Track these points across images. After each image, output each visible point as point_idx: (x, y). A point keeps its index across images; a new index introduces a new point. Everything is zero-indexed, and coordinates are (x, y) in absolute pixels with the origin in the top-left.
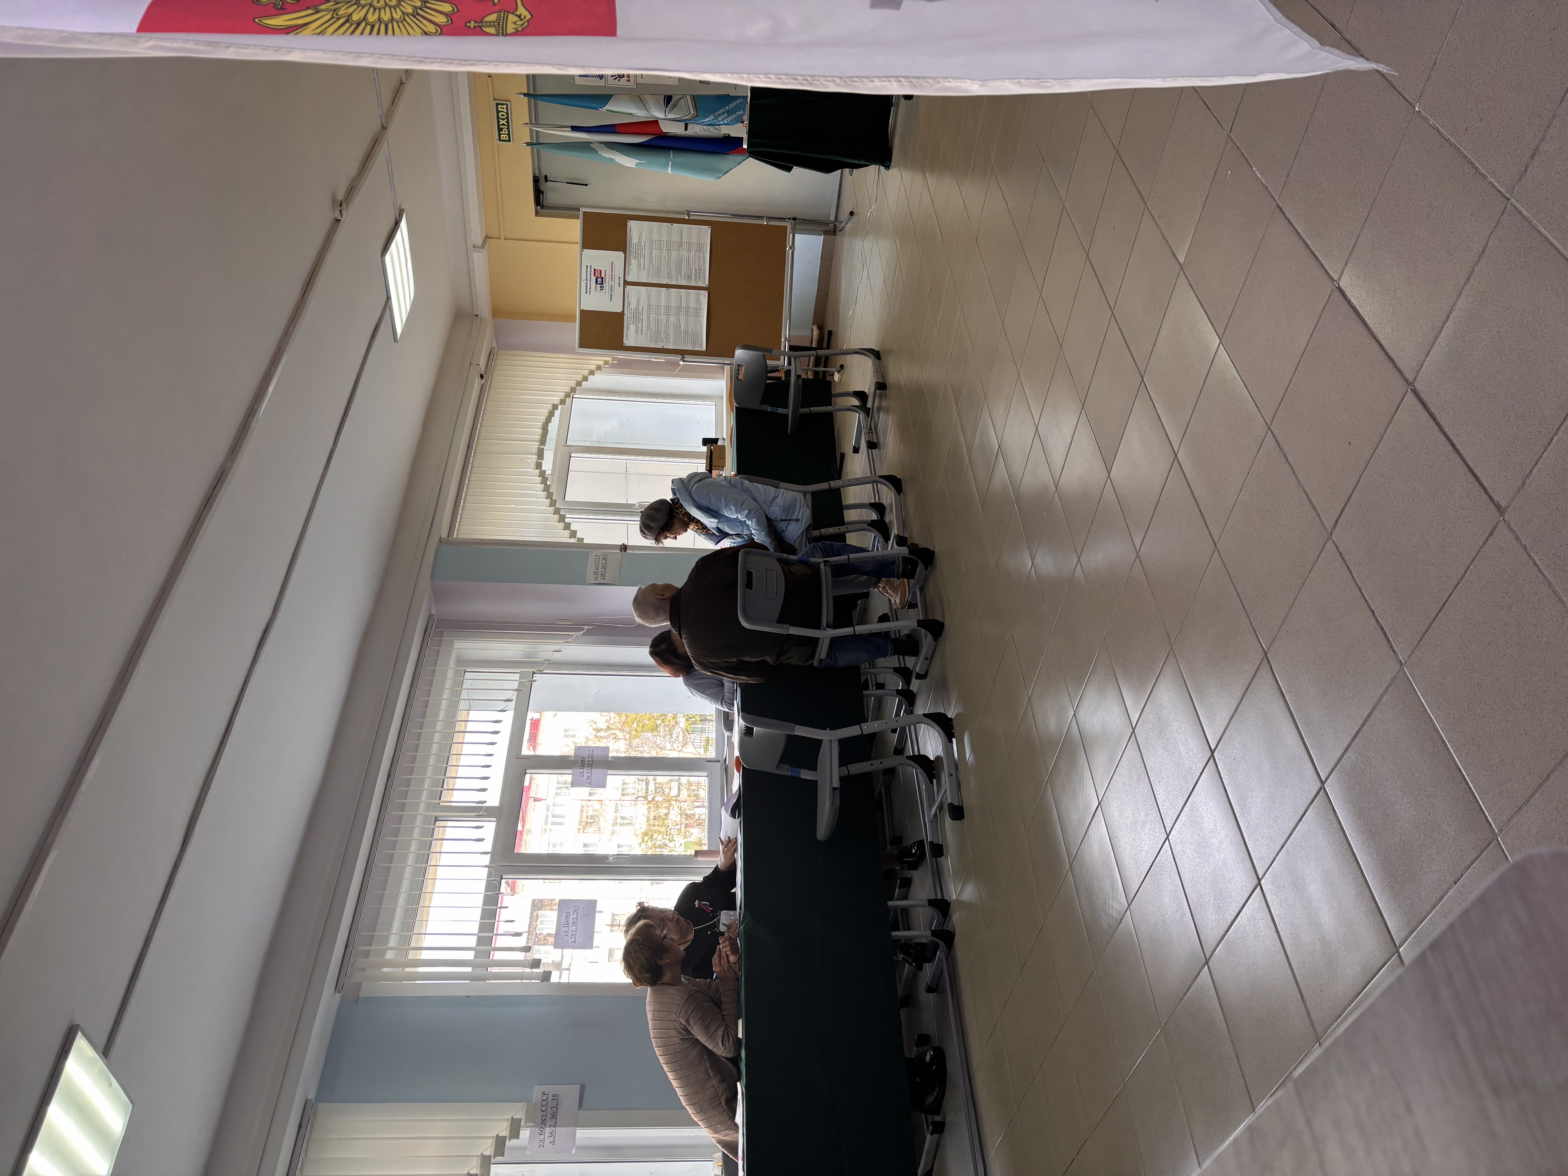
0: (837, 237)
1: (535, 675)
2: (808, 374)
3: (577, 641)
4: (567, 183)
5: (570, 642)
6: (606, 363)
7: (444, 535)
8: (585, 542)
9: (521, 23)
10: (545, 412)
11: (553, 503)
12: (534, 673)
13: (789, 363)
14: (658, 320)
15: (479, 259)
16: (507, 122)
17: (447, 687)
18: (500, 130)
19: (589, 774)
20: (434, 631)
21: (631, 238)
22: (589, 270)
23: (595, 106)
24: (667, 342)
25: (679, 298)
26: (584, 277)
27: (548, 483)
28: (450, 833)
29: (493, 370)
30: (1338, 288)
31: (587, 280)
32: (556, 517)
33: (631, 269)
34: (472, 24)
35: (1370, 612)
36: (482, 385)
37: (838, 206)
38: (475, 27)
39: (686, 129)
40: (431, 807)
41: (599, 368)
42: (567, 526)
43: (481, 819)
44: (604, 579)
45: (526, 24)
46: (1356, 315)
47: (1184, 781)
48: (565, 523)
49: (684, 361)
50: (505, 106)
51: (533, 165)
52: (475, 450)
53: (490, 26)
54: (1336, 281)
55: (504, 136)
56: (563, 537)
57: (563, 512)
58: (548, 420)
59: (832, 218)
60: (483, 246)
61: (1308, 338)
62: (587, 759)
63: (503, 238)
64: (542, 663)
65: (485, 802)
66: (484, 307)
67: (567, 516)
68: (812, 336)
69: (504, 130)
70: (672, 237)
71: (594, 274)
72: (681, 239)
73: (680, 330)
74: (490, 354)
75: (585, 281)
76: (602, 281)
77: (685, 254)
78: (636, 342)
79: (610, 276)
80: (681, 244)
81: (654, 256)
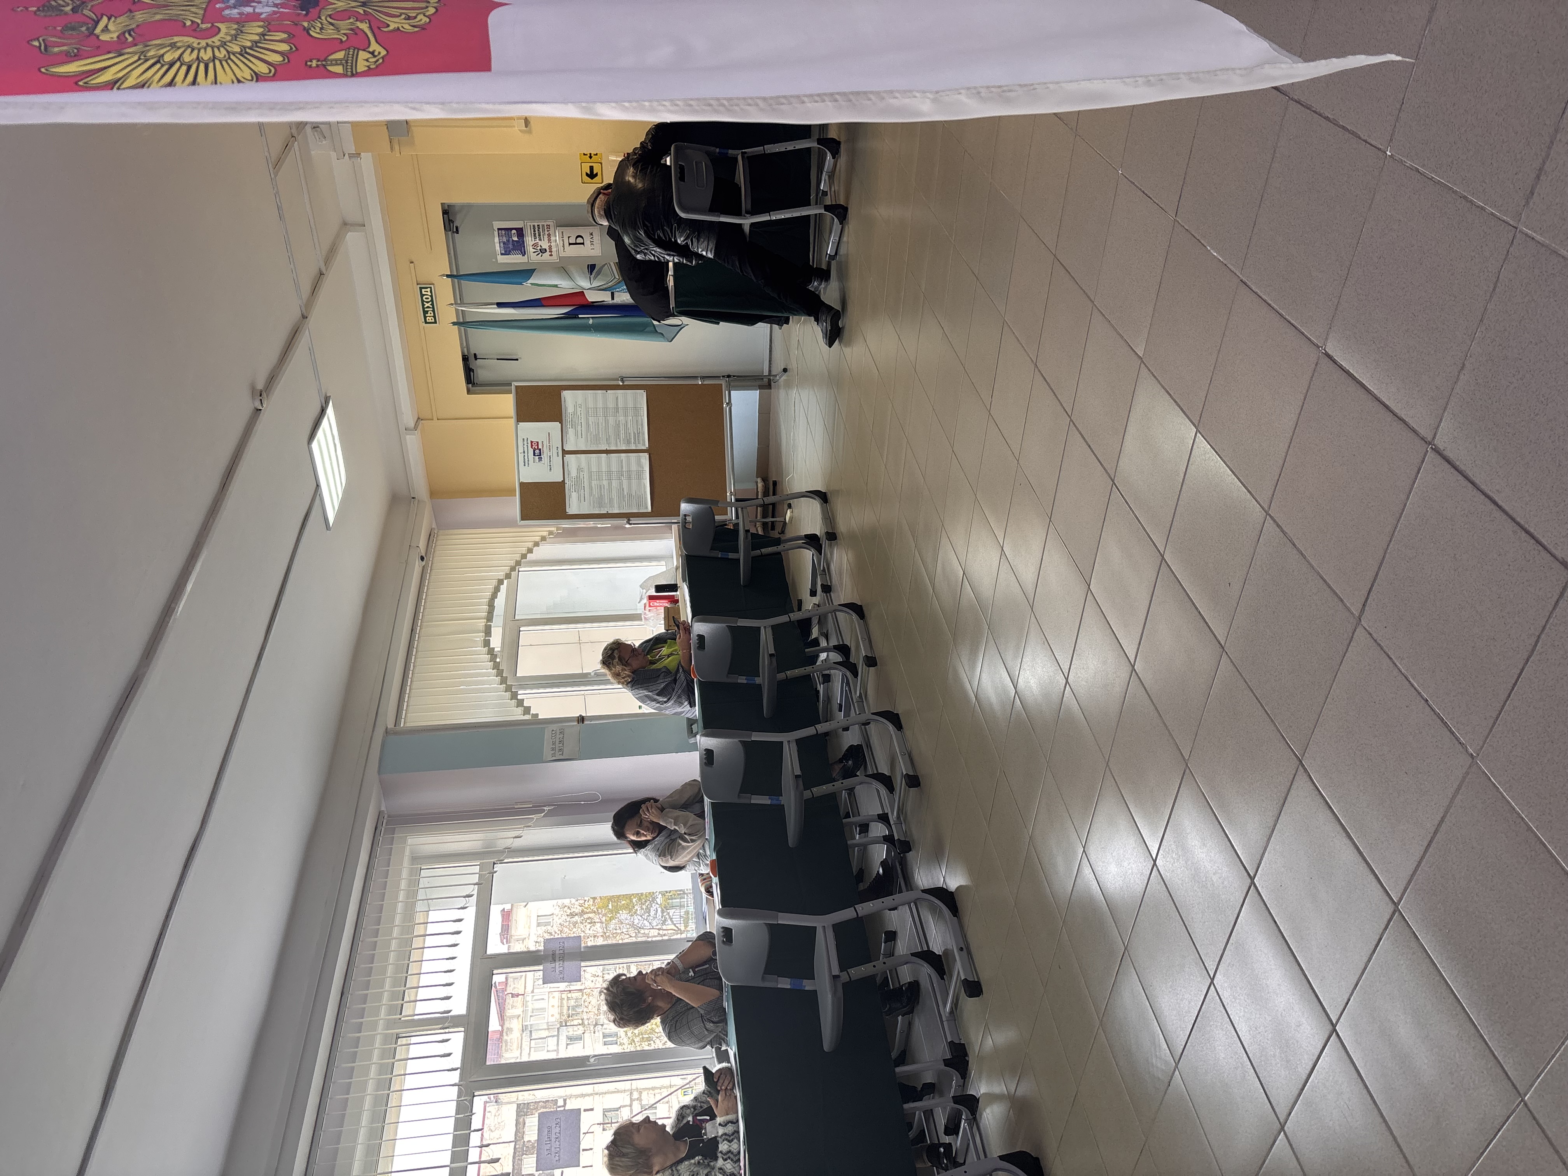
0: (772, 390)
1: (495, 865)
2: (757, 526)
3: (538, 825)
4: (498, 359)
5: (530, 826)
6: (551, 533)
7: (391, 725)
8: (540, 717)
9: (374, 60)
10: (491, 587)
11: (504, 681)
12: (494, 863)
13: (737, 517)
14: (600, 486)
15: (412, 441)
16: (432, 304)
17: (402, 888)
18: (425, 313)
19: (561, 969)
20: (385, 829)
21: (566, 410)
22: (525, 442)
23: (520, 281)
24: (611, 507)
25: (620, 462)
26: (521, 450)
27: (498, 660)
28: (414, 1051)
29: (434, 552)
30: (1325, 354)
31: (524, 452)
32: (508, 694)
33: (569, 438)
34: (314, 63)
35: (1423, 702)
36: (424, 567)
37: (770, 361)
38: (318, 66)
39: (613, 298)
40: (390, 1024)
41: (543, 539)
42: (520, 703)
43: (447, 1030)
44: (562, 754)
45: (381, 61)
46: (1350, 379)
47: (1223, 916)
48: (517, 699)
49: (631, 524)
50: (429, 289)
51: (461, 344)
52: (419, 634)
53: (337, 64)
54: (1322, 347)
55: (430, 318)
56: (517, 715)
57: (516, 688)
58: (494, 595)
59: (766, 373)
60: (415, 428)
61: (1297, 412)
62: (557, 952)
63: (435, 419)
64: (502, 852)
65: (451, 1011)
66: (421, 488)
67: (519, 693)
68: (757, 488)
69: (429, 312)
70: (608, 403)
71: (532, 446)
72: (617, 405)
73: (623, 494)
74: (430, 535)
75: (523, 454)
76: (540, 453)
77: (622, 418)
78: (580, 510)
79: (548, 446)
80: (617, 409)
81: (590, 423)
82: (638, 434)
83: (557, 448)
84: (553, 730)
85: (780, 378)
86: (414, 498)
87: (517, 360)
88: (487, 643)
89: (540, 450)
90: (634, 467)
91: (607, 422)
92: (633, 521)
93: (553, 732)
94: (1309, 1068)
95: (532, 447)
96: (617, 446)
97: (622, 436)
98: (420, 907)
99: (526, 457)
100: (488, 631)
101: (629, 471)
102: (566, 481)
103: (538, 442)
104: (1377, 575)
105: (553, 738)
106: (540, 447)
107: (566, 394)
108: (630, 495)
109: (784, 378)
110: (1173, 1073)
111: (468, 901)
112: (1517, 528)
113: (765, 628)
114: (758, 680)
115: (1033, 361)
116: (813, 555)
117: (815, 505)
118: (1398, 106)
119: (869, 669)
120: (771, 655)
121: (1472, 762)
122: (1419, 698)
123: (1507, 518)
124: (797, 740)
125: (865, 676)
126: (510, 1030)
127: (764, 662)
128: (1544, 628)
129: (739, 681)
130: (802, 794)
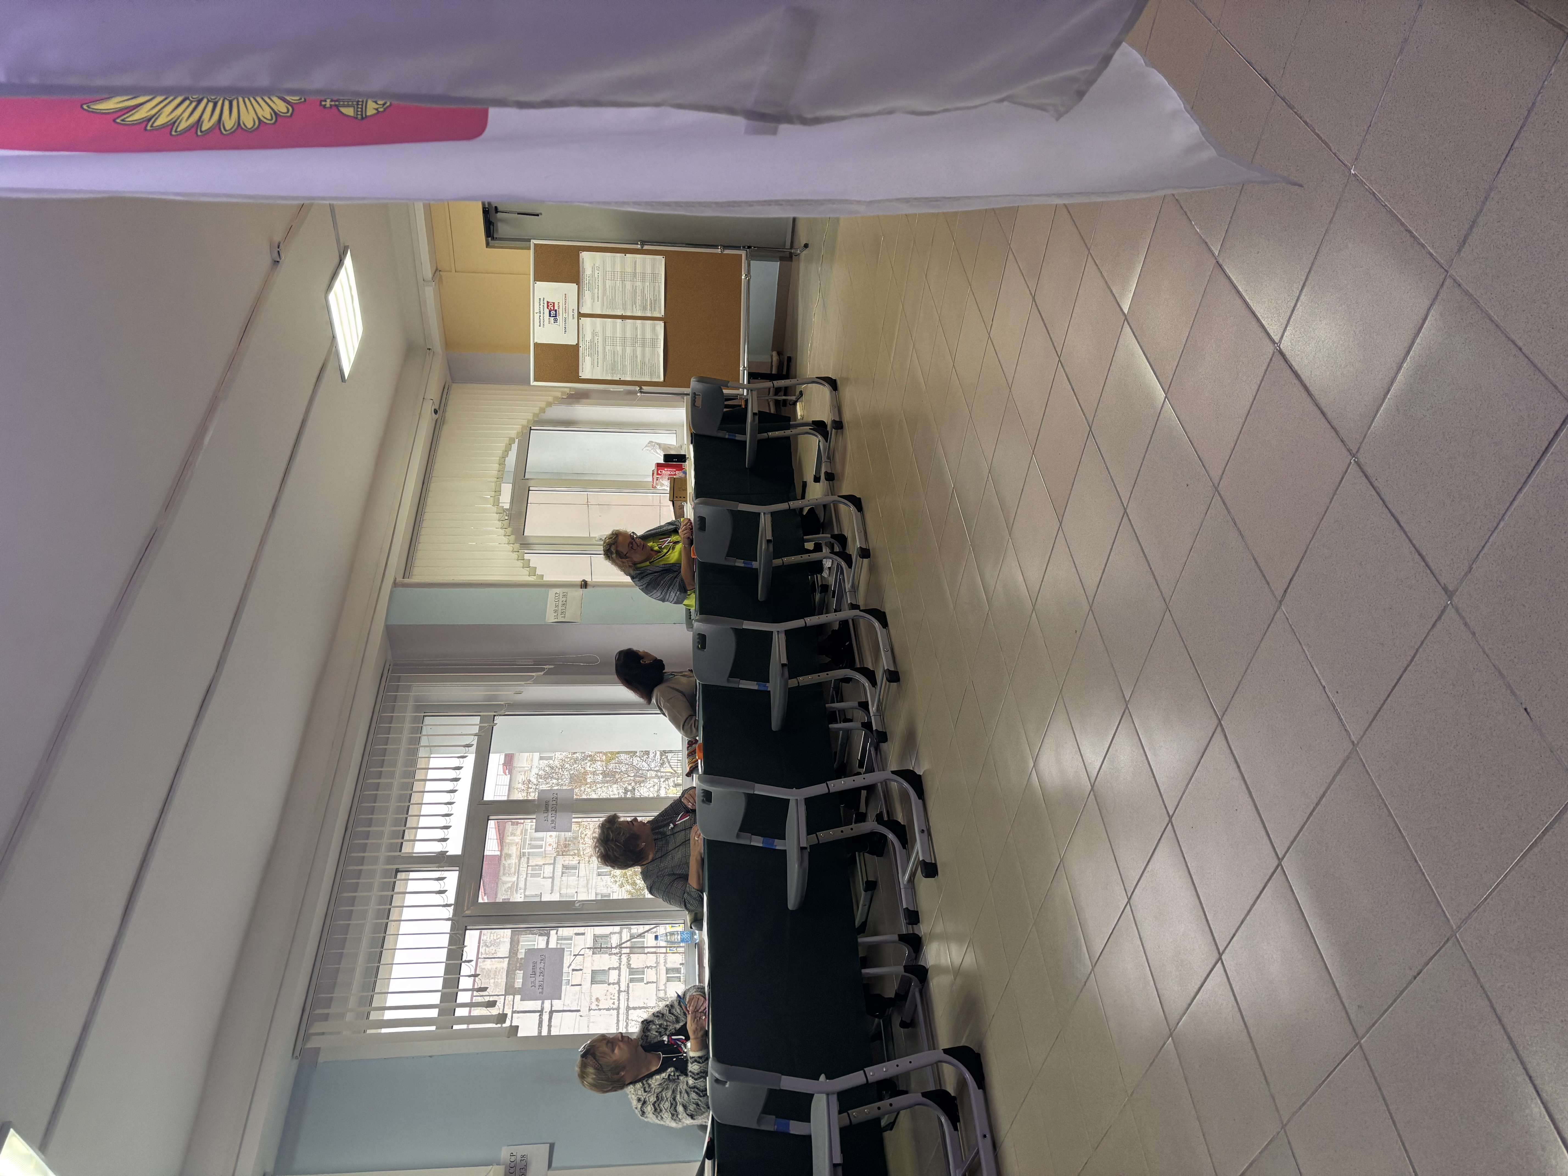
0: (792, 264)
1: (495, 718)
3: (537, 682)
4: (520, 214)
5: (531, 683)
6: (563, 394)
7: (399, 577)
8: (544, 579)
10: (502, 446)
12: (494, 716)
14: (614, 351)
15: (430, 293)
17: (405, 734)
19: (553, 818)
20: (391, 676)
21: (584, 272)
22: (542, 302)
24: (623, 374)
25: (635, 329)
26: (537, 310)
28: (411, 885)
29: (447, 405)
30: (1279, 351)
31: (540, 313)
32: (515, 554)
33: (585, 301)
35: (1321, 687)
36: (436, 420)
37: (792, 237)
40: (392, 859)
41: (556, 399)
42: (527, 564)
43: (442, 869)
44: (564, 617)
46: (1297, 380)
48: (524, 560)
49: (641, 392)
52: (429, 488)
53: (348, 106)
56: (523, 576)
58: (505, 453)
59: (788, 245)
60: (433, 280)
61: (1251, 400)
62: (551, 803)
63: (453, 271)
64: (501, 707)
65: (447, 851)
66: (436, 339)
68: (772, 363)
70: (626, 267)
71: (548, 306)
72: (635, 270)
73: (636, 361)
74: (444, 388)
75: (538, 314)
76: (556, 314)
77: (639, 284)
78: (592, 375)
79: (564, 308)
80: (635, 274)
81: (607, 287)
82: (655, 301)
83: (573, 310)
84: (556, 593)
85: (801, 252)
86: (429, 349)
87: (538, 215)
88: (496, 502)
89: (556, 311)
90: (648, 335)
91: (624, 286)
92: (645, 388)
93: (557, 595)
94: (1197, 987)
95: (548, 308)
96: (632, 312)
97: (638, 302)
98: (422, 753)
99: (541, 318)
100: (498, 492)
101: (644, 339)
102: (581, 345)
103: (554, 303)
104: (1298, 567)
105: (557, 600)
106: (556, 308)
107: (585, 256)
108: (643, 363)
109: (804, 252)
110: (1090, 975)
111: (467, 750)
112: (1412, 549)
113: (765, 514)
114: (755, 565)
115: (1031, 294)
116: (819, 441)
117: (825, 391)
118: (1366, 128)
119: (863, 561)
120: (769, 541)
121: (1353, 748)
122: (1318, 684)
123: (1406, 538)
124: (786, 631)
125: (858, 569)
126: (509, 856)
127: (762, 547)
128: (1422, 643)
129: (737, 564)
130: (786, 684)
